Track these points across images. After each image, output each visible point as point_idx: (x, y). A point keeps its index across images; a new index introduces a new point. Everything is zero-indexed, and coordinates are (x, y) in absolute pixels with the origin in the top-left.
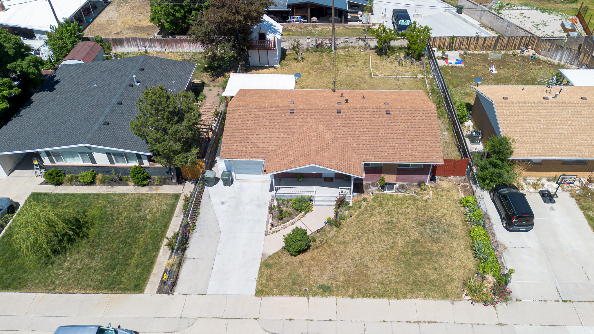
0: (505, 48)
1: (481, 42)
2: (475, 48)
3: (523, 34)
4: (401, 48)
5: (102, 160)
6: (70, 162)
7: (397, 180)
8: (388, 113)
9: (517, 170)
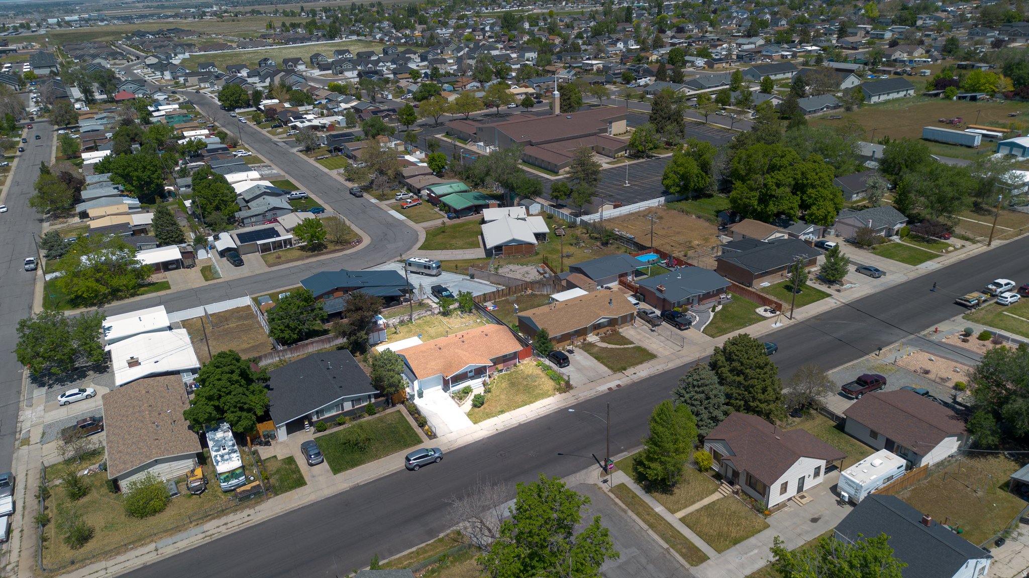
0: (515, 293)
1: (501, 293)
2: (499, 298)
3: (520, 283)
4: (455, 309)
5: (348, 406)
6: (327, 415)
7: (504, 367)
8: (486, 335)
9: (554, 343)
